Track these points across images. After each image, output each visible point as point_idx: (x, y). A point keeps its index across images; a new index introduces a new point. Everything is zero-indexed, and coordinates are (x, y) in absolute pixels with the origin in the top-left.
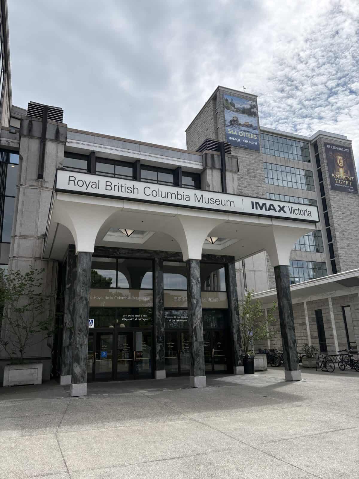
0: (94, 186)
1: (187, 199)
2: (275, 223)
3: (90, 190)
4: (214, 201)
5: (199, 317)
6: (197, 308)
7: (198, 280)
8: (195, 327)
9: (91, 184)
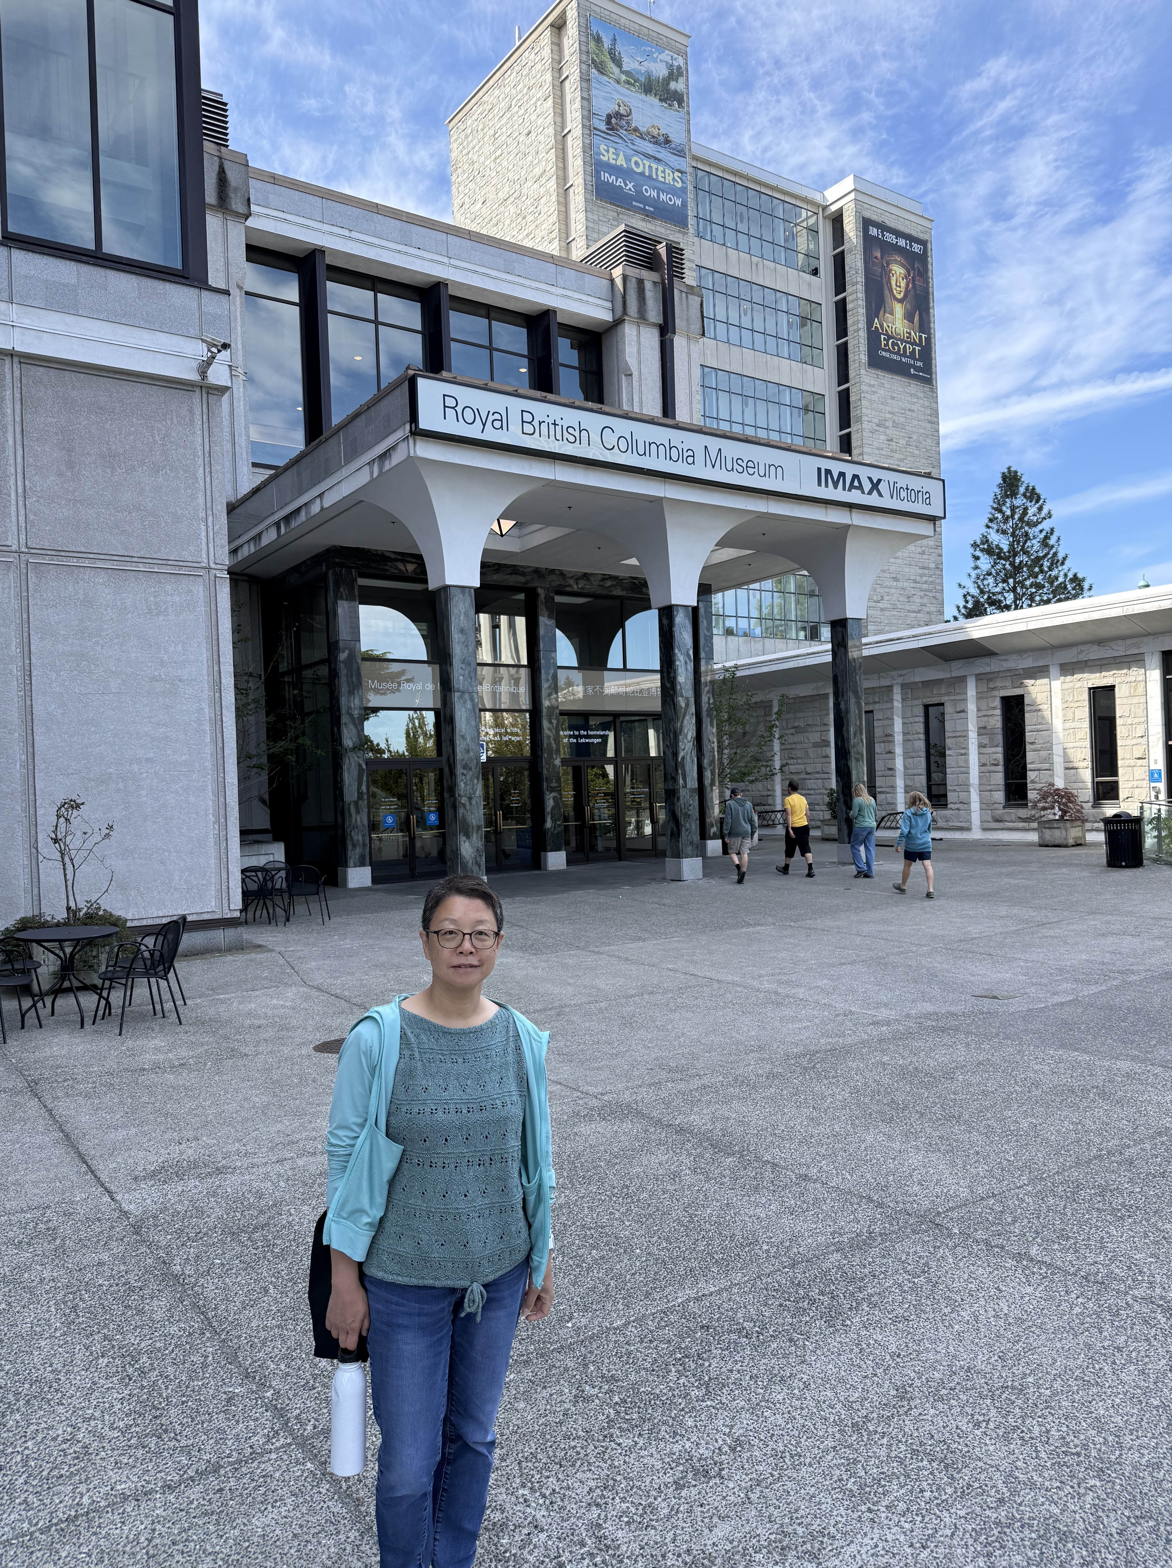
0: (497, 424)
1: (690, 460)
2: (858, 519)
3: (490, 435)
4: (744, 465)
5: (689, 737)
6: (687, 717)
7: (689, 656)
8: (683, 758)
9: (491, 418)
